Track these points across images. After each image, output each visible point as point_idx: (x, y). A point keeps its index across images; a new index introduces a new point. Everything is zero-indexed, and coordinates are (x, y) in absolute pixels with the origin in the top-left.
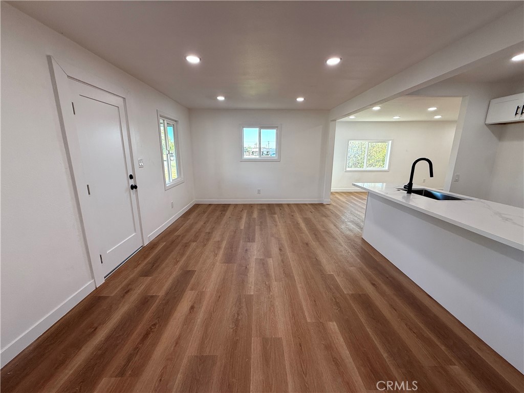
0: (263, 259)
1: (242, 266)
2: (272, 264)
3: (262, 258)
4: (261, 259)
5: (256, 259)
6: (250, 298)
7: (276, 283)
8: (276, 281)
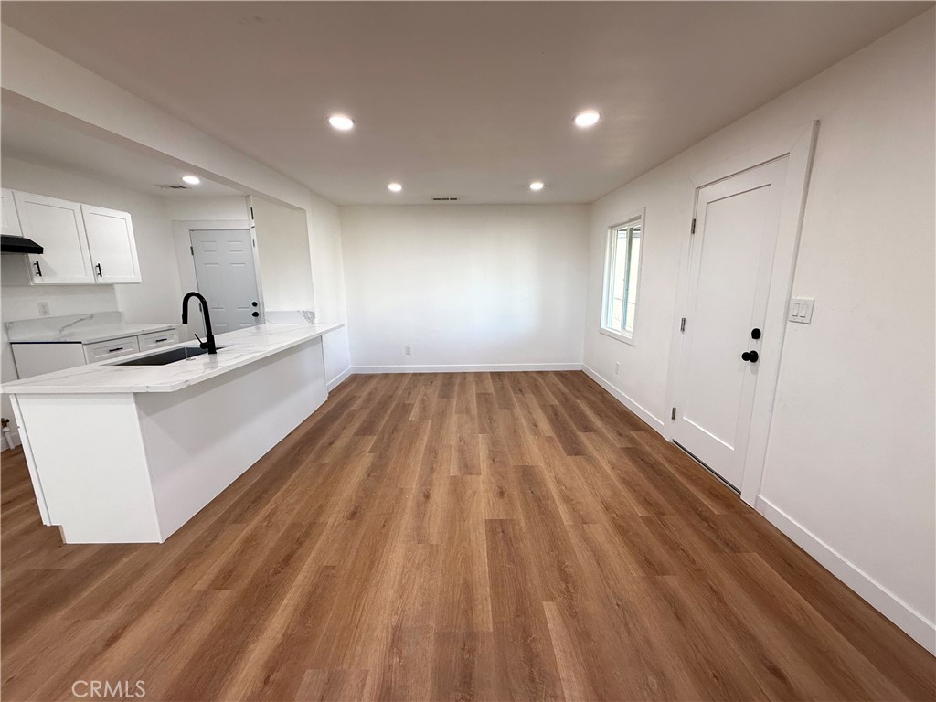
0: (465, 474)
1: (500, 462)
2: (452, 466)
3: (468, 477)
4: (470, 474)
5: (479, 474)
6: (483, 430)
7: (452, 443)
8: (451, 446)
